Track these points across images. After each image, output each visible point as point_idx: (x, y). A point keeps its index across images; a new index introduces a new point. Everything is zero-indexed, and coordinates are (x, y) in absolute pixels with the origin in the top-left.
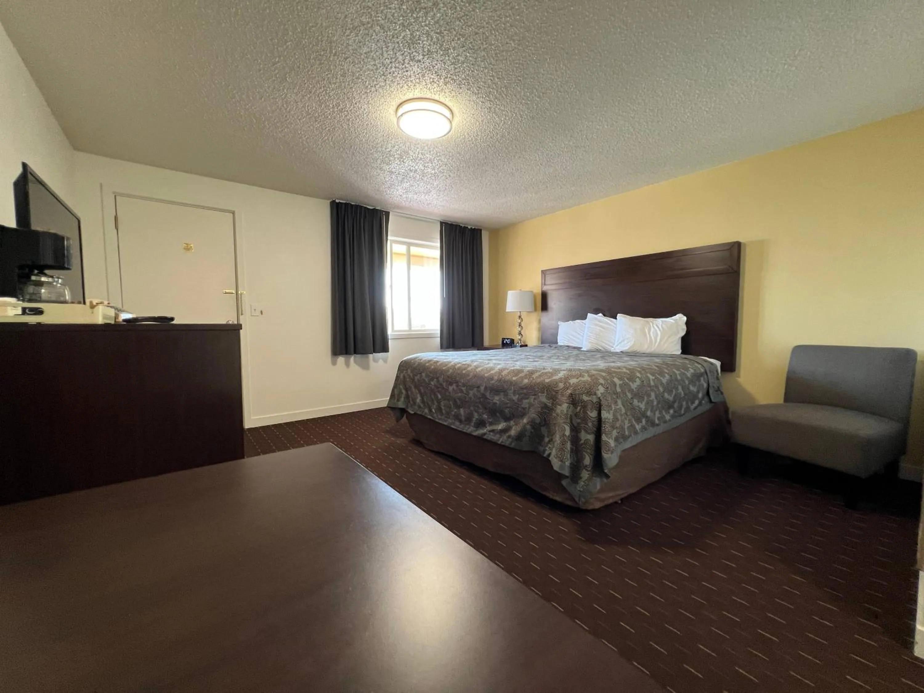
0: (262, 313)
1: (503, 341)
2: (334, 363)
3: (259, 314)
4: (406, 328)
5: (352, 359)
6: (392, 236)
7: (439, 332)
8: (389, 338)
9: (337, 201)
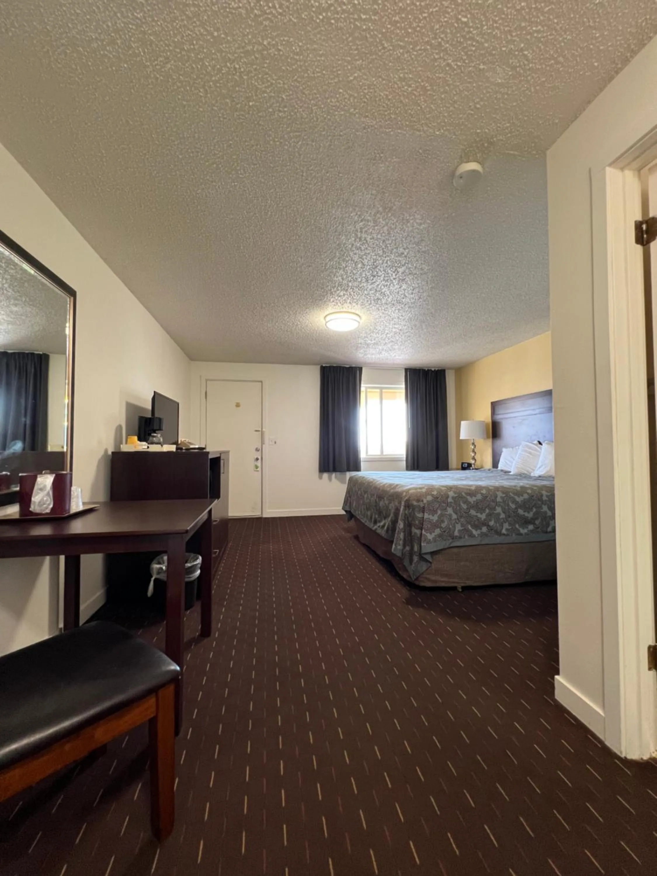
0: (275, 443)
1: (462, 465)
2: (321, 478)
3: (274, 443)
4: (378, 453)
5: (334, 475)
6: (364, 384)
7: (405, 456)
8: (361, 460)
9: (324, 365)
